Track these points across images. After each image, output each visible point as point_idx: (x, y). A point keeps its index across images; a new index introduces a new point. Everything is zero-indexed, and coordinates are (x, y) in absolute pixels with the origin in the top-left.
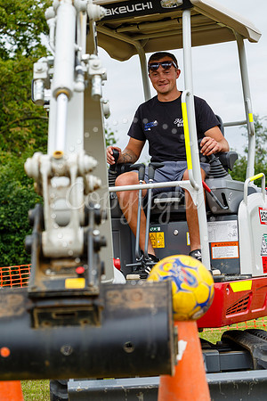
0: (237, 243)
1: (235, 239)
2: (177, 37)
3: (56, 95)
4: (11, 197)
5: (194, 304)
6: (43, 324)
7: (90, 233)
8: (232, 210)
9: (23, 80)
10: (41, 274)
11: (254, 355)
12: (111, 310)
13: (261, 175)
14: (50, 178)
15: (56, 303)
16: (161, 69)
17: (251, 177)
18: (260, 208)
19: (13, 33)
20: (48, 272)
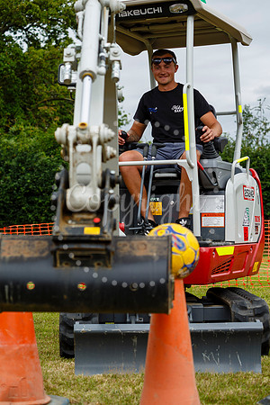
0: (223, 215)
1: (222, 211)
2: (182, 38)
3: (82, 77)
4: (37, 165)
5: (182, 265)
6: (64, 264)
7: (107, 192)
8: (221, 186)
9: (52, 67)
10: (64, 223)
11: (232, 310)
12: (121, 256)
13: (246, 158)
14: (75, 144)
16: (162, 64)
17: (238, 160)
18: (244, 186)
19: (45, 26)
20: (70, 222)
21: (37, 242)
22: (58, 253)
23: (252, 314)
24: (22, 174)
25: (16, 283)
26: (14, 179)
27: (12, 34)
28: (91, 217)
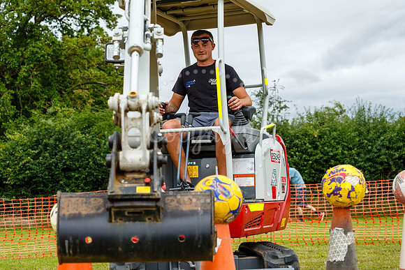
0: (253, 175)
1: (252, 172)
2: (214, 19)
3: (131, 52)
4: (73, 143)
5: (229, 211)
6: (118, 220)
7: (155, 153)
8: (250, 150)
10: (117, 183)
11: (265, 259)
12: (169, 211)
13: (273, 125)
14: (126, 111)
15: (128, 204)
16: (200, 43)
17: (265, 126)
18: (271, 150)
19: (78, 17)
20: (123, 181)
21: (93, 199)
22: (113, 210)
23: (283, 262)
24: (59, 151)
25: (75, 238)
26: (52, 155)
27: (48, 24)
28: (142, 176)
